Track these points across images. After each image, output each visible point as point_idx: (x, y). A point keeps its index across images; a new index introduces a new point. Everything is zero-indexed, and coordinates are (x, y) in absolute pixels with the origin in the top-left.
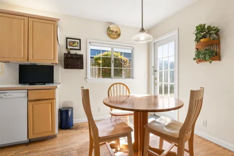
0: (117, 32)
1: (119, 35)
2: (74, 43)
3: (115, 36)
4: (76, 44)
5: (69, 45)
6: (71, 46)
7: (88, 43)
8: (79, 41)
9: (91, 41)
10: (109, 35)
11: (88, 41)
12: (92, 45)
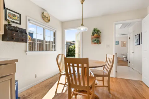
0: (47, 17)
1: (49, 20)
2: (14, 16)
3: (47, 20)
4: (16, 18)
5: (9, 16)
6: (11, 18)
7: (28, 20)
8: (19, 15)
9: (30, 18)
10: (43, 18)
11: (28, 18)
12: (31, 23)
